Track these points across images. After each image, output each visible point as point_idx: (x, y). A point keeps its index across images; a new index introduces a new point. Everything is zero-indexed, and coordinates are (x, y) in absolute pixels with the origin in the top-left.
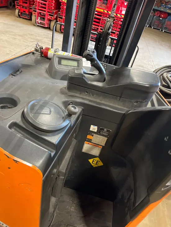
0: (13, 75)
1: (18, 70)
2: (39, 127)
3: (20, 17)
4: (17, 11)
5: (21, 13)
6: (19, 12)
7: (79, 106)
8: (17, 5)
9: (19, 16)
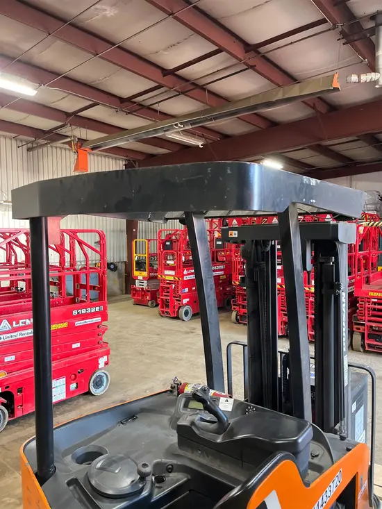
0: (122, 423)
1: (134, 416)
2: (103, 491)
3: (240, 323)
4: (234, 314)
5: (241, 316)
6: (237, 315)
7: (180, 472)
8: (234, 305)
9: (238, 321)
